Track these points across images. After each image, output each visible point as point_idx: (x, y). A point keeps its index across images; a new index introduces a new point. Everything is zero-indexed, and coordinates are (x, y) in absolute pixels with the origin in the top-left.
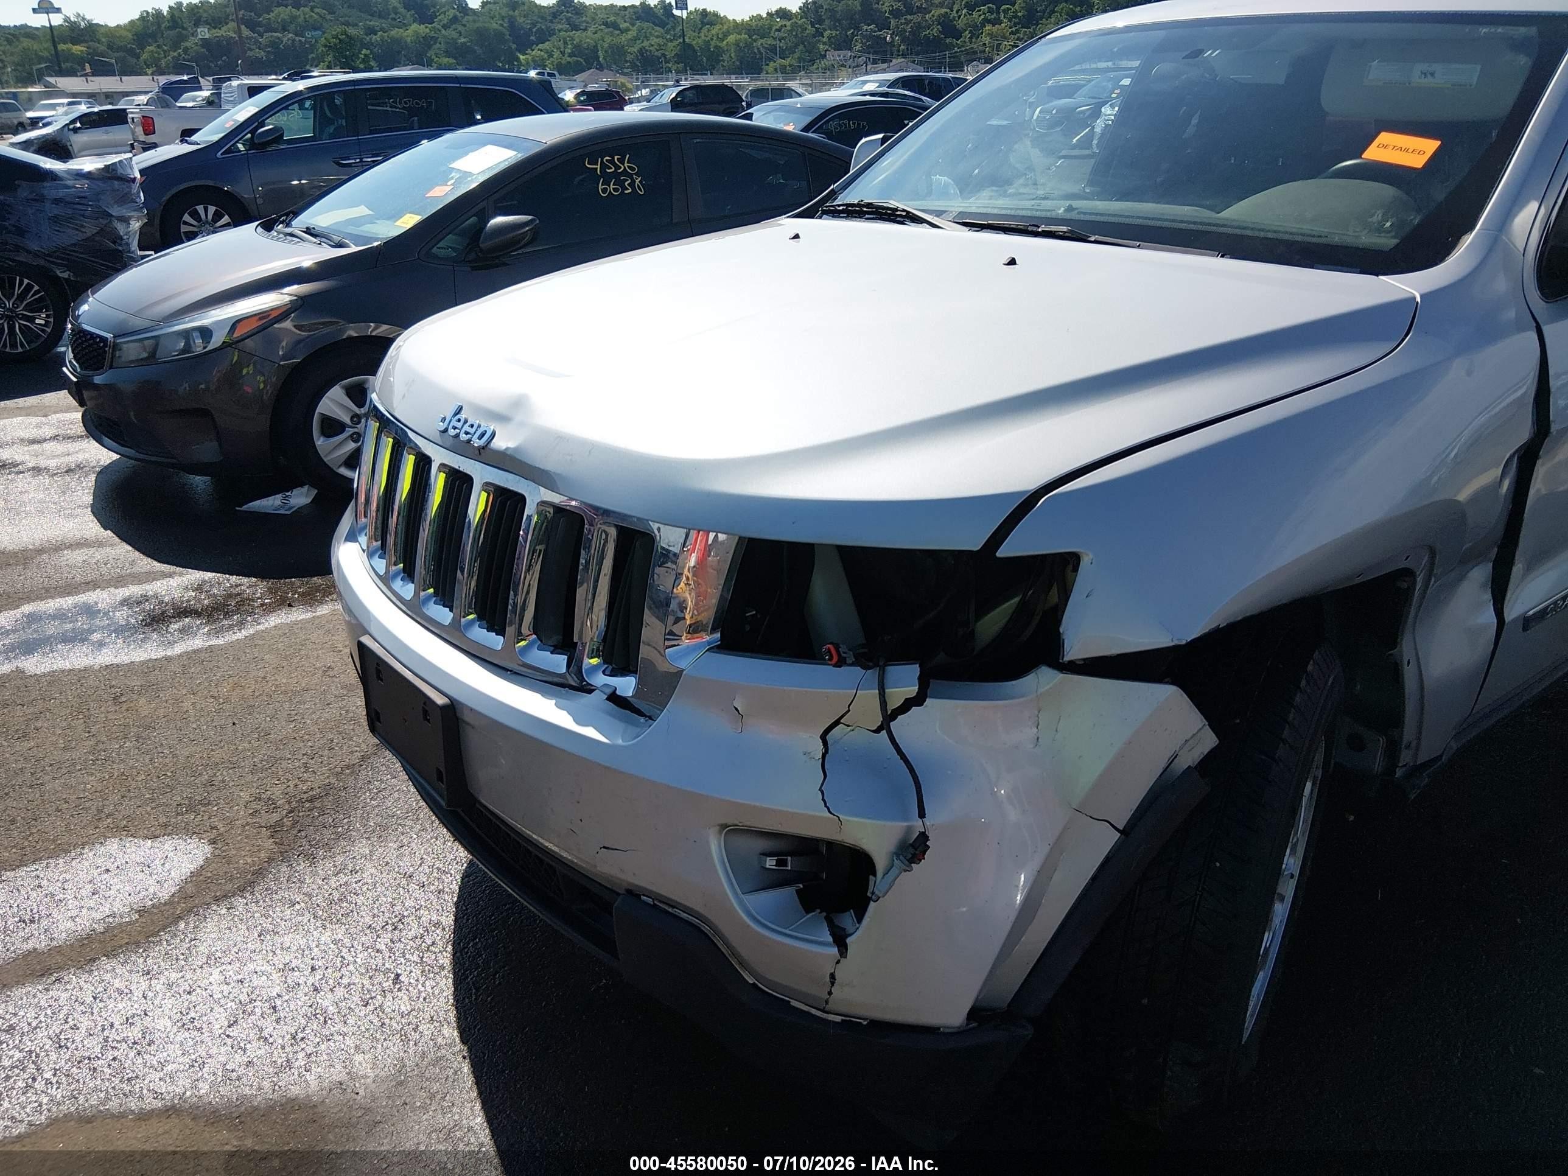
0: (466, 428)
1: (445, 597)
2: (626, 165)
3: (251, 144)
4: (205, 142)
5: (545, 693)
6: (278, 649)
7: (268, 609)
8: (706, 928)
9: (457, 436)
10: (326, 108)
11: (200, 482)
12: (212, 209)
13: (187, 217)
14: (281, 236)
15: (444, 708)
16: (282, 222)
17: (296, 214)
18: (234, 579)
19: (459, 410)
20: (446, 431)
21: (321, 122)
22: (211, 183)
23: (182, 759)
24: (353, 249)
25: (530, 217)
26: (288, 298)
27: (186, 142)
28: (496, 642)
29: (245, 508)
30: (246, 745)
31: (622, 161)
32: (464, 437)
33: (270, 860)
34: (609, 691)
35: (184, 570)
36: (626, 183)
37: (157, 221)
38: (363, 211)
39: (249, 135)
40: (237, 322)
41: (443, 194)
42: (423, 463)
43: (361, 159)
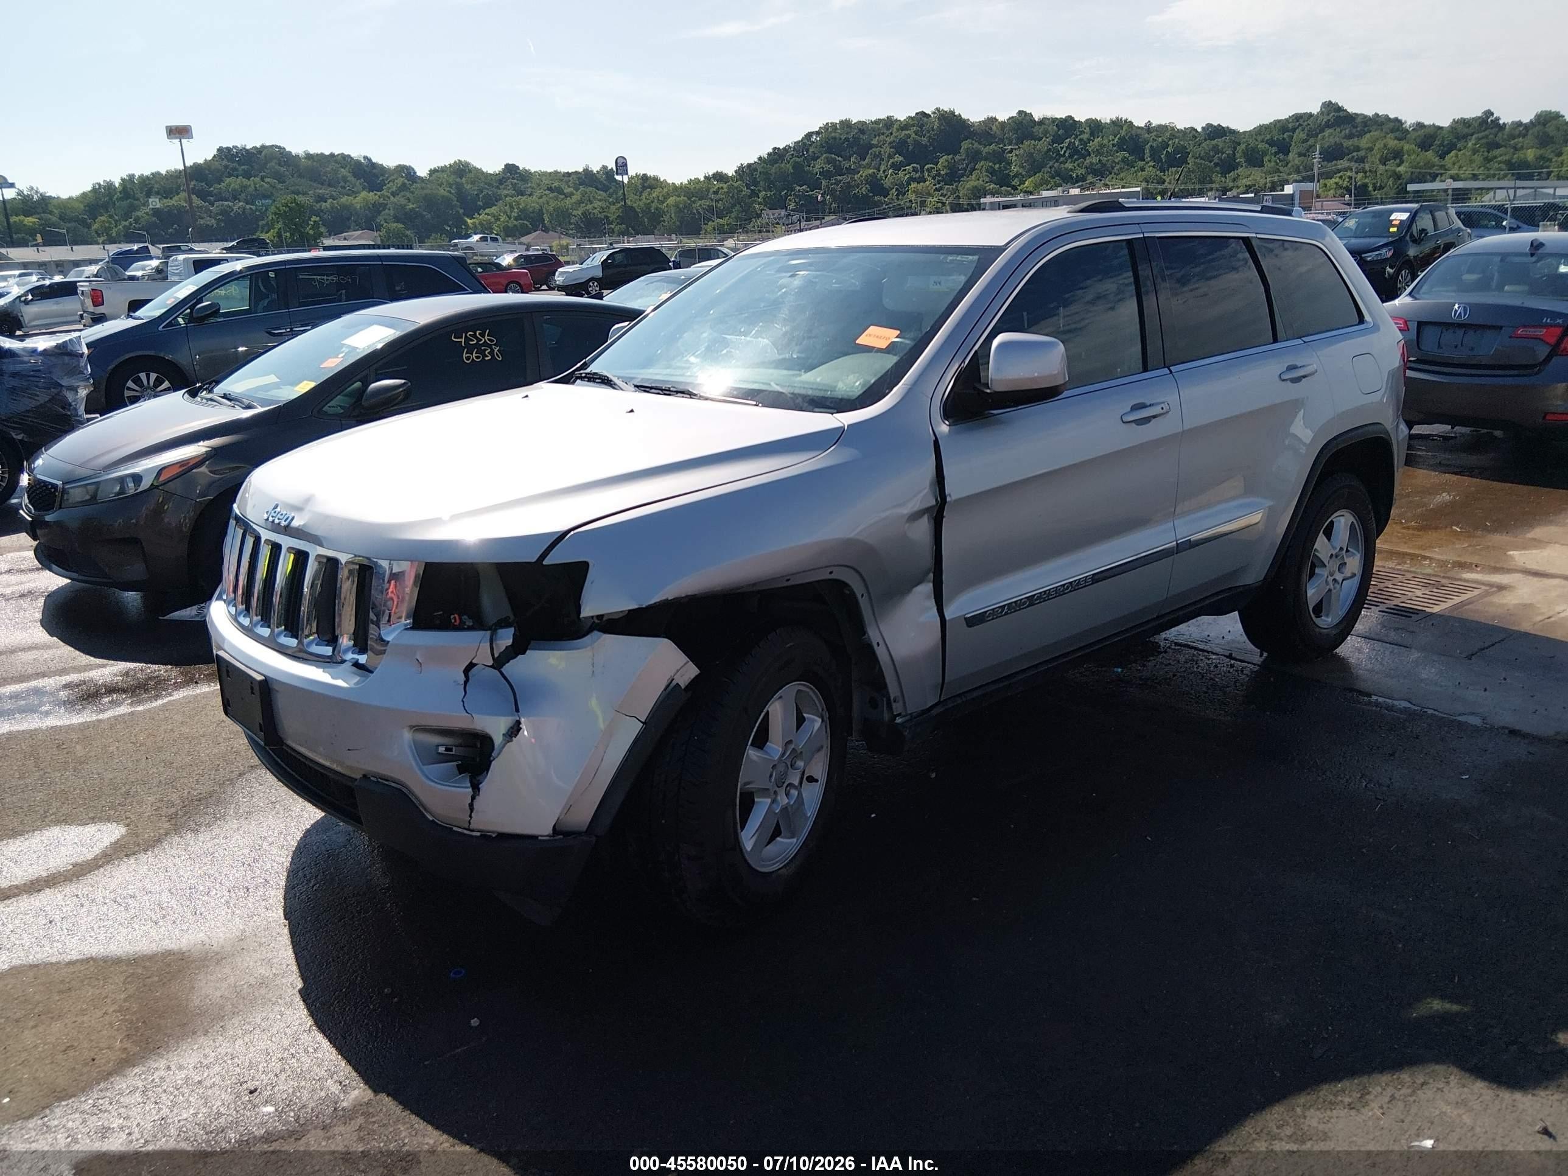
0: (279, 516)
1: (266, 621)
2: (486, 337)
3: (190, 319)
4: (149, 317)
5: (317, 667)
6: (184, 711)
7: (178, 686)
8: (404, 790)
9: (273, 521)
10: (260, 284)
11: (132, 598)
12: (153, 376)
13: (130, 384)
14: (204, 401)
15: (261, 682)
16: (206, 389)
17: (218, 382)
18: (156, 667)
19: (276, 507)
20: (268, 519)
21: (256, 296)
22: (152, 353)
23: (107, 781)
24: (260, 410)
25: (403, 381)
26: (204, 450)
27: (131, 317)
28: (293, 642)
29: (166, 618)
30: (155, 770)
31: (482, 335)
32: (277, 521)
33: (166, 834)
34: (354, 661)
35: (115, 663)
36: (487, 352)
37: (103, 387)
38: (272, 379)
39: (188, 311)
40: (161, 470)
41: (334, 364)
42: (258, 539)
43: (291, 329)
